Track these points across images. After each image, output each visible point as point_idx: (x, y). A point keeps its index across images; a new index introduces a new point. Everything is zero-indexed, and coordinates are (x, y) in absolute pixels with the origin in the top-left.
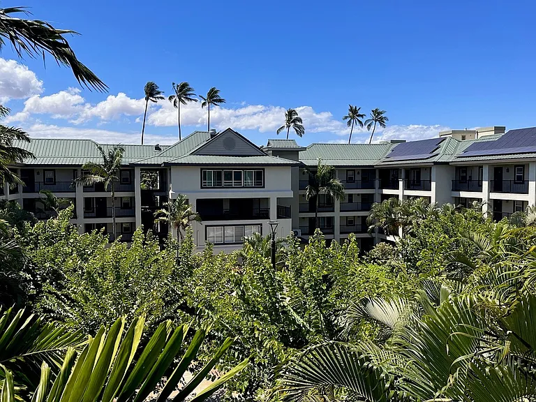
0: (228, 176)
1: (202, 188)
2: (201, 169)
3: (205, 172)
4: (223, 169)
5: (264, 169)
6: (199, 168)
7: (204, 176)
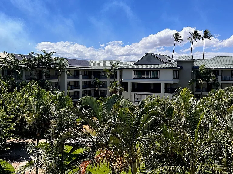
0: (144, 74)
1: (133, 78)
2: (133, 71)
3: (134, 72)
4: (141, 70)
5: (159, 70)
6: (132, 70)
7: (134, 73)
